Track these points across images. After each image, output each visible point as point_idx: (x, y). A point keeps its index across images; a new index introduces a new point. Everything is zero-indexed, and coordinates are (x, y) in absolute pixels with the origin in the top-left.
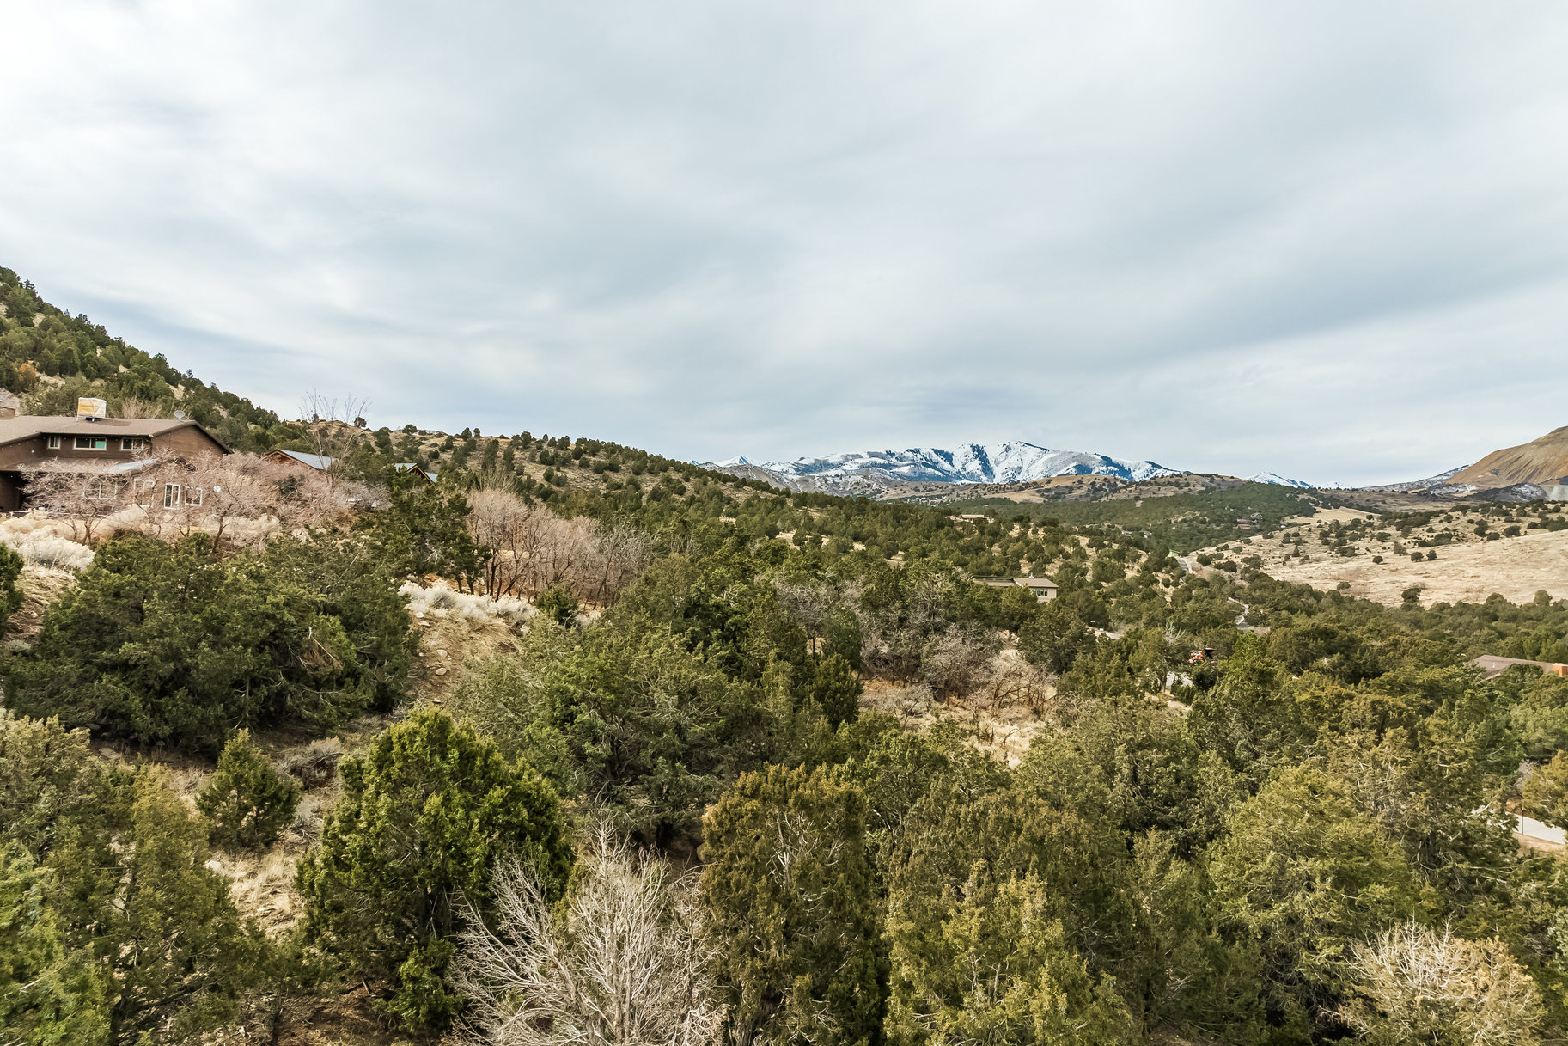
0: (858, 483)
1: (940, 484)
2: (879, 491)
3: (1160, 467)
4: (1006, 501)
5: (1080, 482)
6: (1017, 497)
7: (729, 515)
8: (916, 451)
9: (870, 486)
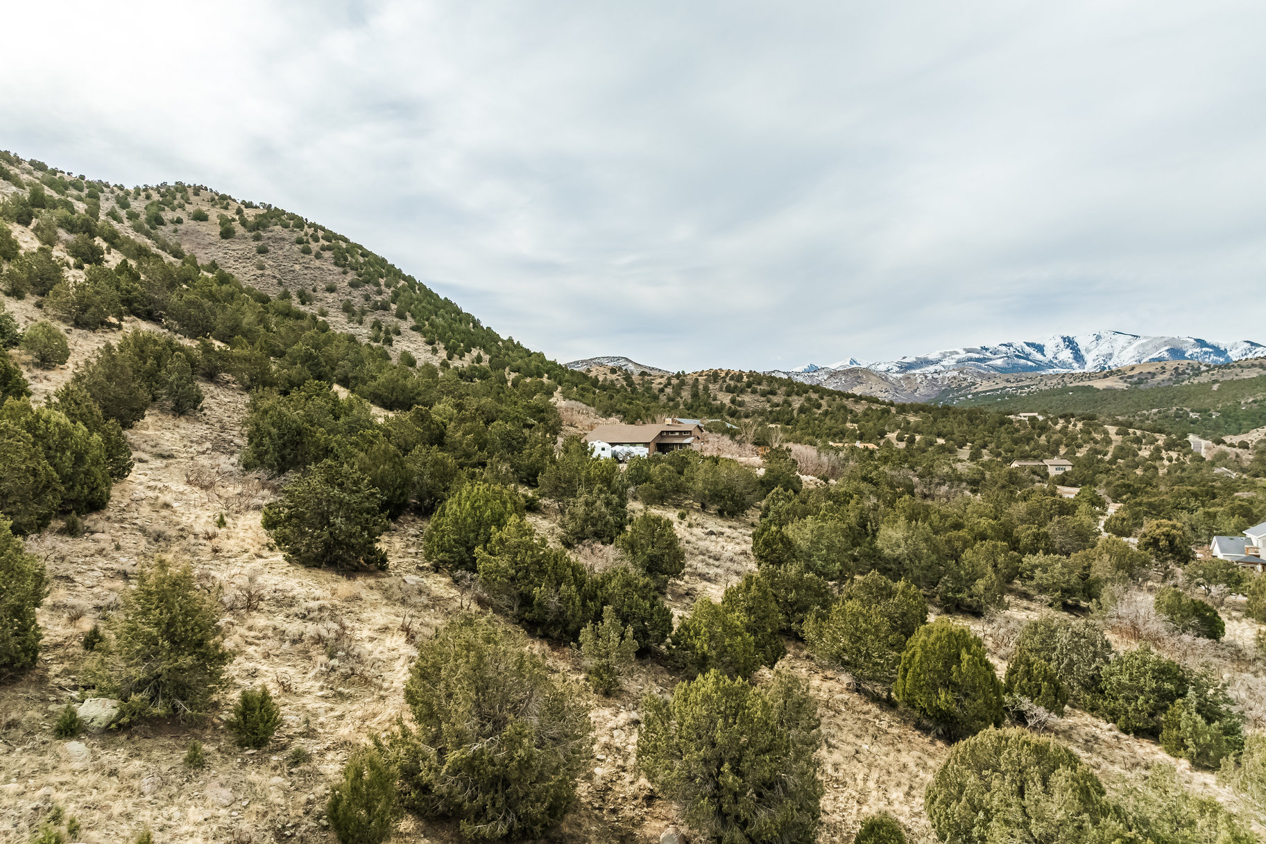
0: (955, 378)
1: (1030, 374)
2: (974, 384)
3: (1259, 345)
4: (1089, 389)
5: (1163, 368)
6: (1100, 384)
7: (853, 422)
8: (1009, 345)
9: (965, 379)
